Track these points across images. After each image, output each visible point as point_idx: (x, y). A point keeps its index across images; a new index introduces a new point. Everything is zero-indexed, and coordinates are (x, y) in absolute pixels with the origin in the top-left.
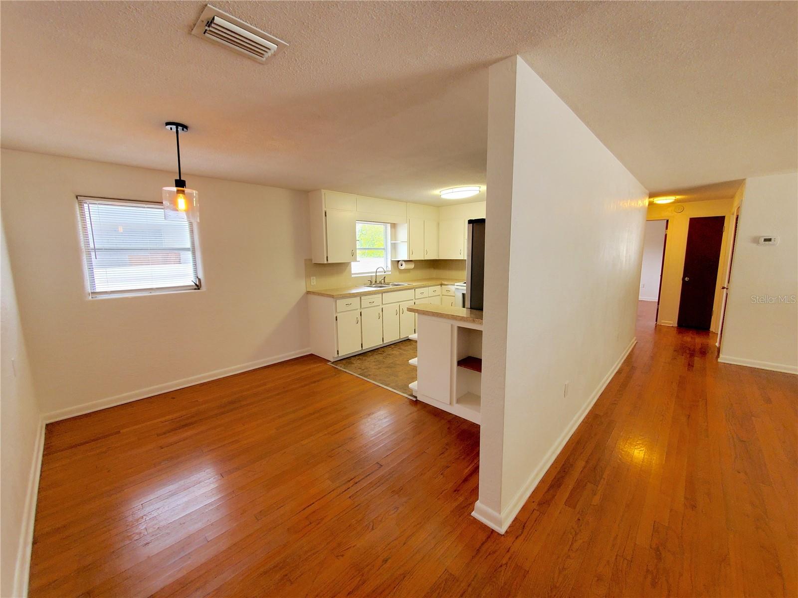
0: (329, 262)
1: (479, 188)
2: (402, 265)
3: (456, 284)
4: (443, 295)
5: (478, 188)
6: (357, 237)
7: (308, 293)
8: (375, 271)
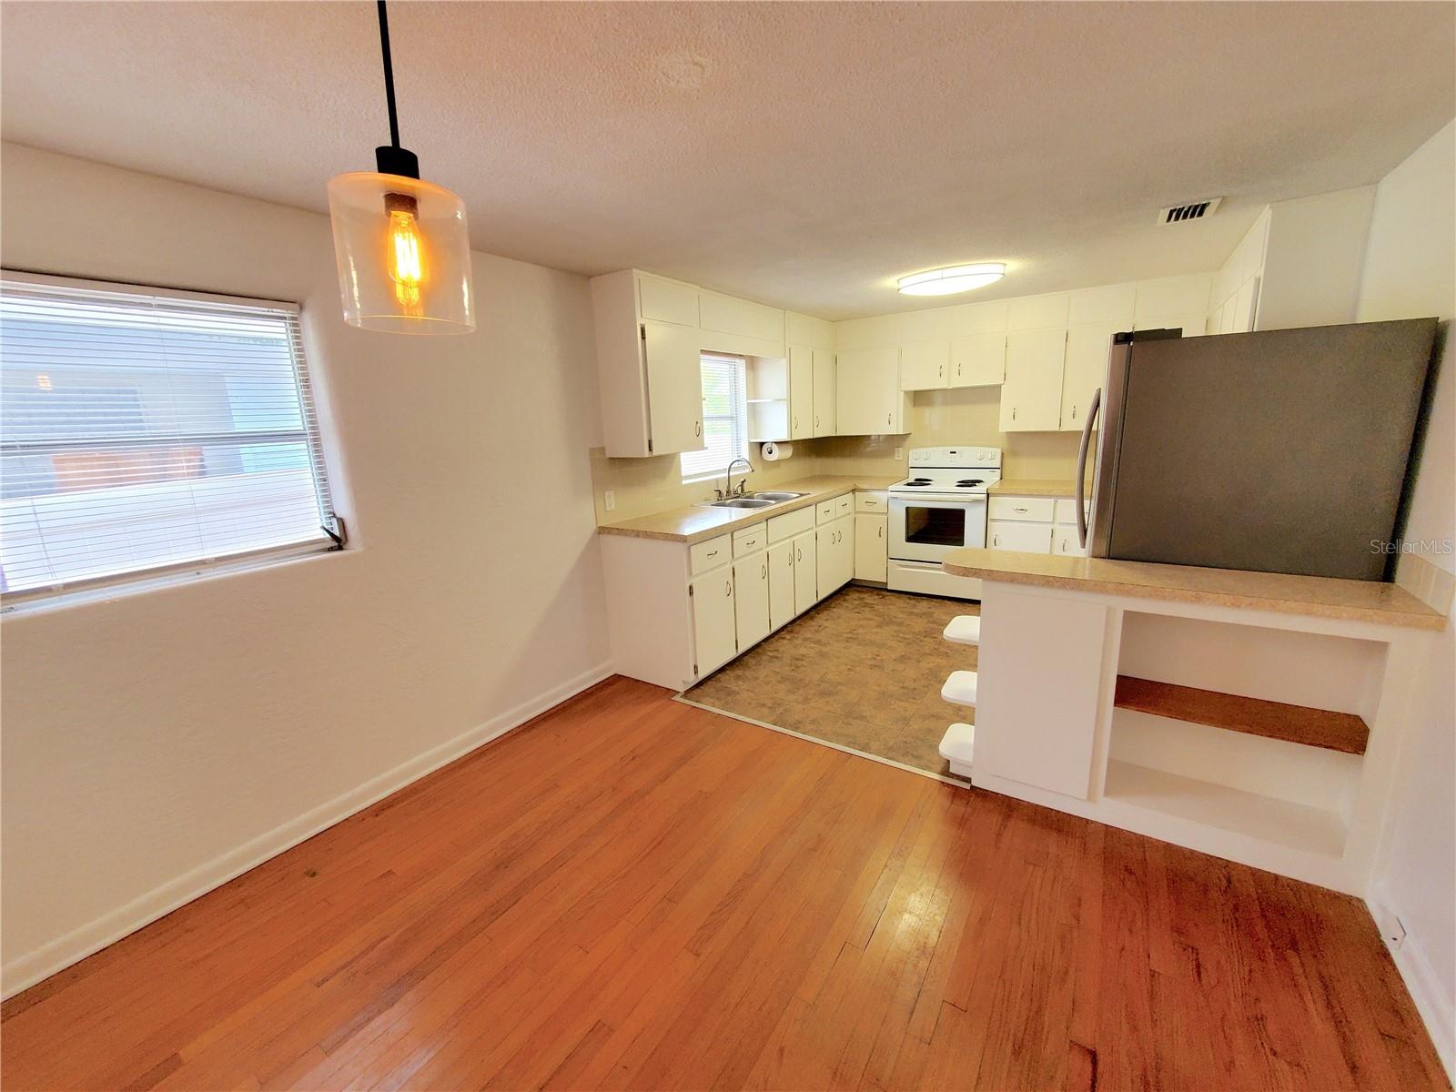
0: (656, 452)
1: (1002, 266)
2: (770, 453)
3: (891, 488)
4: (856, 512)
5: (1000, 269)
6: (703, 393)
7: (602, 530)
8: (728, 467)
